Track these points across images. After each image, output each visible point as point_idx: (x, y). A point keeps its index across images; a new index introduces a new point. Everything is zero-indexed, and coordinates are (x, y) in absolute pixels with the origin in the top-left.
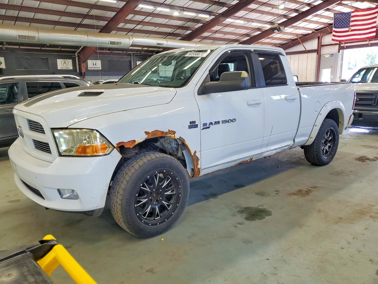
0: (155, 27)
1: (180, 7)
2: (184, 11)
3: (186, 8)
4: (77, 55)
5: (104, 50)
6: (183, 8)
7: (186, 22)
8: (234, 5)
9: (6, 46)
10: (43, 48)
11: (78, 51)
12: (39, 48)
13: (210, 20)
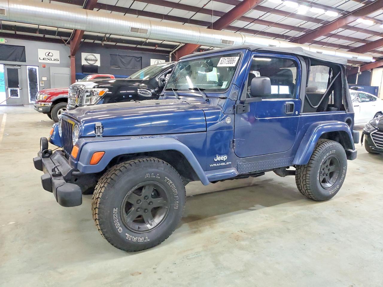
0: (267, 26)
1: (309, 2)
2: (311, 6)
3: (314, 3)
4: (170, 55)
5: (201, 51)
6: (312, 3)
7: (306, 21)
8: (372, 2)
9: (105, 43)
10: (139, 46)
11: (173, 51)
12: (135, 46)
13: (335, 20)
